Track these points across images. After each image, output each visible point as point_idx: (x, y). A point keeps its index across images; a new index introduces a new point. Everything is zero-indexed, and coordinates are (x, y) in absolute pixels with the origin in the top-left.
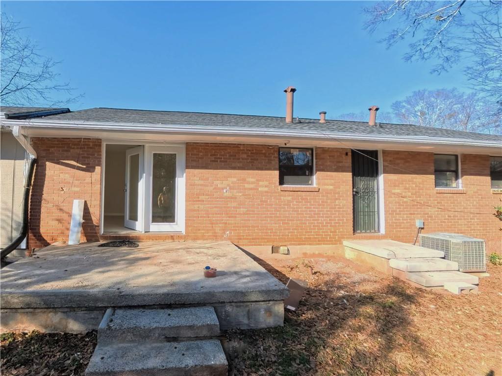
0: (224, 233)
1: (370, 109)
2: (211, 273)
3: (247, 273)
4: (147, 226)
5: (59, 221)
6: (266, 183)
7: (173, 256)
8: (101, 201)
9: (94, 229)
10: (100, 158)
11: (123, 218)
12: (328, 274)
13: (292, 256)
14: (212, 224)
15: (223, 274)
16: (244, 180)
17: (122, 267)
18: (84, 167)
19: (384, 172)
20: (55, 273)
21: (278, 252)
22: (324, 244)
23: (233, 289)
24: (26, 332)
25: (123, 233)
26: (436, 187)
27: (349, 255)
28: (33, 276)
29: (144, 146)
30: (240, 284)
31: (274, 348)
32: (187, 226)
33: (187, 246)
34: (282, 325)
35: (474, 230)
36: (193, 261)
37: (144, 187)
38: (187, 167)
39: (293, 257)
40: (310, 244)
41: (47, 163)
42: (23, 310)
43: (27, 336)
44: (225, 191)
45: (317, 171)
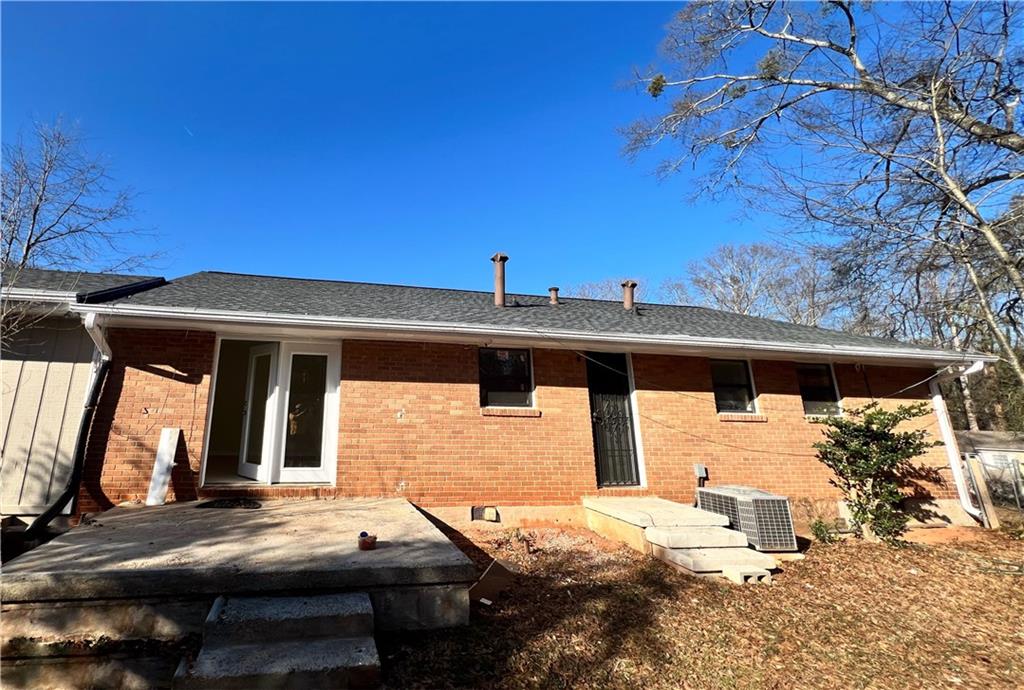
0: (397, 485)
1: (624, 285)
2: (368, 543)
3: (422, 545)
4: (276, 473)
5: (136, 464)
6: (459, 403)
7: (316, 520)
8: (205, 430)
9: (192, 479)
10: (212, 361)
11: (236, 459)
12: (555, 553)
13: (505, 524)
14: (379, 469)
15: (386, 545)
16: (428, 397)
17: (237, 537)
18: (185, 375)
19: (637, 389)
20: (134, 547)
21: (481, 517)
22: (554, 504)
23: (398, 565)
24: (90, 639)
25: (238, 484)
26: (718, 411)
27: (593, 522)
28: (103, 551)
29: (279, 343)
30: (408, 560)
31: (448, 652)
32: (340, 473)
33: (337, 506)
34: (467, 623)
35: (789, 482)
36: (344, 529)
37: (276, 409)
38: (344, 377)
39: (506, 527)
40: (531, 504)
41: (127, 368)
42: (90, 603)
43: (91, 645)
44: (399, 414)
45: (537, 384)
